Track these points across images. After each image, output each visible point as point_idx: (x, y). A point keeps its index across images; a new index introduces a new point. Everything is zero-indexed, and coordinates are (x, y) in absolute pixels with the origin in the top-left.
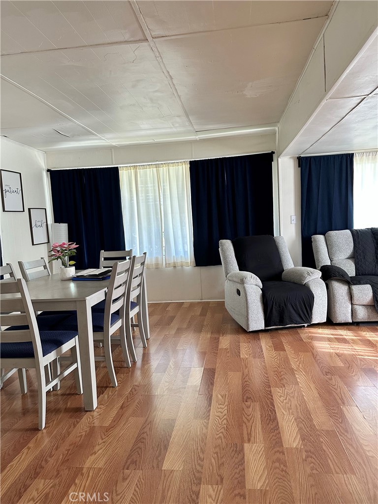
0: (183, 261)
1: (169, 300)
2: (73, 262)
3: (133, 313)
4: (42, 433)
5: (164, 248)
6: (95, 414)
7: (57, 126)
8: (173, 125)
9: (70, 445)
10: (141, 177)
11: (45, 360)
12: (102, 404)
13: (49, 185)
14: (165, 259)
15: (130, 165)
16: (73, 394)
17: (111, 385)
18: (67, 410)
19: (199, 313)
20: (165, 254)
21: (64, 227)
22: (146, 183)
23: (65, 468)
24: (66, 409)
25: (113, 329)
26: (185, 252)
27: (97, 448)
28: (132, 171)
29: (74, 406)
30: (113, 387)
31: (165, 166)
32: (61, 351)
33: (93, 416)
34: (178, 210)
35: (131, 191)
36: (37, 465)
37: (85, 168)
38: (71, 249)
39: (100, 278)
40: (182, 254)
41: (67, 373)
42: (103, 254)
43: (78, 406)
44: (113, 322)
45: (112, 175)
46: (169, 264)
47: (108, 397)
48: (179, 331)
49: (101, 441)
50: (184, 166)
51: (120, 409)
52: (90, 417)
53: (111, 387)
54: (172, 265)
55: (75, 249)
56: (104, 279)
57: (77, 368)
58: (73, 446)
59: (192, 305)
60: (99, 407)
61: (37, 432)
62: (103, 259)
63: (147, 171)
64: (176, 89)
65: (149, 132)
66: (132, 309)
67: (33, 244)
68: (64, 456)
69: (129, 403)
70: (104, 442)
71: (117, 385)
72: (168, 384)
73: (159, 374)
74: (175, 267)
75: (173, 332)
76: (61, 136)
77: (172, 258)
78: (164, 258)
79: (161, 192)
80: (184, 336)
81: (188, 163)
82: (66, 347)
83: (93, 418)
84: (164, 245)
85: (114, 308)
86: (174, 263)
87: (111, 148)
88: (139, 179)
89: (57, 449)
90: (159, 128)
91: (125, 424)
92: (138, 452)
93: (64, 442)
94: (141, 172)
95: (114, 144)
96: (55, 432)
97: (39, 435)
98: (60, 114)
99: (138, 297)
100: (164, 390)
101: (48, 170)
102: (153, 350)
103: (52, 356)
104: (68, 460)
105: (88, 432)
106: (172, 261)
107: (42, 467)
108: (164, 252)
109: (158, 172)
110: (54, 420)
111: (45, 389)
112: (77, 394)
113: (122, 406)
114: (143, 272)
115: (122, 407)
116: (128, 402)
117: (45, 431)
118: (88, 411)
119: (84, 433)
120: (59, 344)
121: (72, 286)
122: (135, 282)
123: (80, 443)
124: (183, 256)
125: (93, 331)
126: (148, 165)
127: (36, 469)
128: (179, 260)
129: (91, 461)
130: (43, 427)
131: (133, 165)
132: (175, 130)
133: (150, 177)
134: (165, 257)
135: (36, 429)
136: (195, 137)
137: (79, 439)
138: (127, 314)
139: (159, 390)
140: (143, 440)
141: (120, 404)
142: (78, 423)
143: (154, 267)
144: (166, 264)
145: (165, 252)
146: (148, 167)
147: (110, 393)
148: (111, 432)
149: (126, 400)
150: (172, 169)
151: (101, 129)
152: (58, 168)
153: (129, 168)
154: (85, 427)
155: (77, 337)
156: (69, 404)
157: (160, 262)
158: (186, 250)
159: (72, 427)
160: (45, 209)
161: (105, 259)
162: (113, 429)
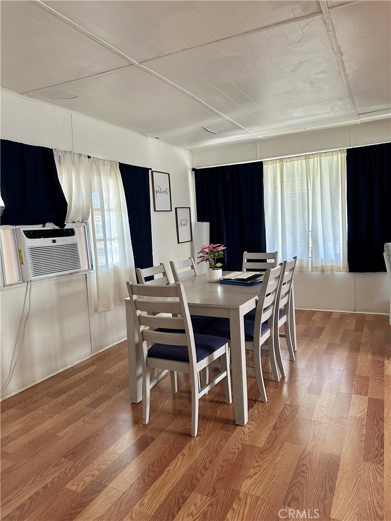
0: (334, 264)
1: (315, 308)
2: (219, 265)
3: (281, 322)
4: (195, 441)
5: (310, 249)
6: (246, 430)
7: (205, 123)
8: (331, 109)
9: (224, 461)
10: (287, 170)
11: (199, 366)
12: (253, 420)
13: (193, 184)
14: (312, 261)
15: (275, 158)
16: (221, 403)
17: (260, 399)
18: (216, 420)
19: (353, 328)
20: (312, 256)
21: (206, 226)
22: (293, 177)
23: (221, 487)
24: (216, 418)
25: (263, 339)
26: (336, 255)
27: (252, 472)
28: (278, 164)
29: (224, 416)
30: (262, 402)
31: (316, 156)
32: (212, 358)
33: (244, 432)
34: (330, 206)
35: (275, 188)
36: (193, 477)
37: (228, 165)
38: (219, 251)
39: (248, 283)
40: (333, 257)
41: (217, 380)
42: (247, 255)
43: (227, 417)
44: (263, 331)
45: (256, 170)
46: (316, 267)
47: (258, 413)
48: (331, 346)
49: (256, 465)
50: (339, 155)
51: (273, 430)
52: (242, 432)
53: (260, 401)
54: (320, 269)
55: (222, 251)
56: (252, 284)
57: (227, 376)
58: (227, 462)
59: (343, 317)
60: (249, 423)
61: (190, 438)
62: (246, 260)
63: (294, 164)
64: (344, 67)
65: (300, 120)
66: (280, 317)
67: (178, 243)
68: (219, 473)
69: (281, 425)
70: (259, 466)
71: (267, 400)
72: (324, 409)
73: (312, 396)
74: (323, 271)
75: (324, 347)
76: (208, 133)
77: (320, 261)
78: (310, 261)
79: (309, 185)
80: (338, 353)
81: (345, 151)
82: (217, 354)
83: (244, 435)
84: (310, 246)
85: (265, 317)
86: (322, 267)
87: (256, 142)
88: (285, 172)
89: (211, 463)
90: (314, 115)
91: (280, 449)
92: (298, 487)
93: (217, 455)
94: (287, 165)
95: (260, 137)
96: (207, 443)
97: (192, 441)
98: (211, 110)
99: (286, 306)
100: (322, 416)
101: (193, 170)
102: (301, 364)
103: (204, 363)
104: (223, 478)
105: (241, 450)
106: (320, 265)
107: (197, 480)
108: (310, 254)
109: (307, 164)
110: (205, 429)
111: (198, 396)
112: (225, 403)
113: (274, 426)
114: (292, 278)
115: (275, 428)
116: (280, 423)
117: (197, 439)
118: (238, 425)
119: (236, 450)
120: (211, 350)
121: (220, 289)
122: (285, 288)
123: (233, 461)
124: (334, 259)
125: (245, 340)
126: (296, 157)
127: (192, 481)
128: (329, 264)
129: (248, 486)
130: (196, 434)
131: (279, 158)
132: (332, 114)
133: (297, 170)
134: (312, 260)
135: (188, 435)
136: (356, 121)
137: (232, 456)
138: (276, 324)
139: (315, 415)
140: (303, 474)
141: (272, 424)
142: (230, 436)
143: (298, 270)
144: (312, 268)
145: (312, 254)
146: (296, 159)
147: (260, 409)
148: (266, 455)
149: (278, 420)
150: (325, 160)
151: (249, 122)
152: (202, 166)
153: (275, 162)
154: (237, 443)
155: (227, 344)
156: (218, 413)
157: (305, 265)
158: (338, 252)
159: (224, 440)
160: (190, 208)
161: (249, 261)
162: (267, 452)
